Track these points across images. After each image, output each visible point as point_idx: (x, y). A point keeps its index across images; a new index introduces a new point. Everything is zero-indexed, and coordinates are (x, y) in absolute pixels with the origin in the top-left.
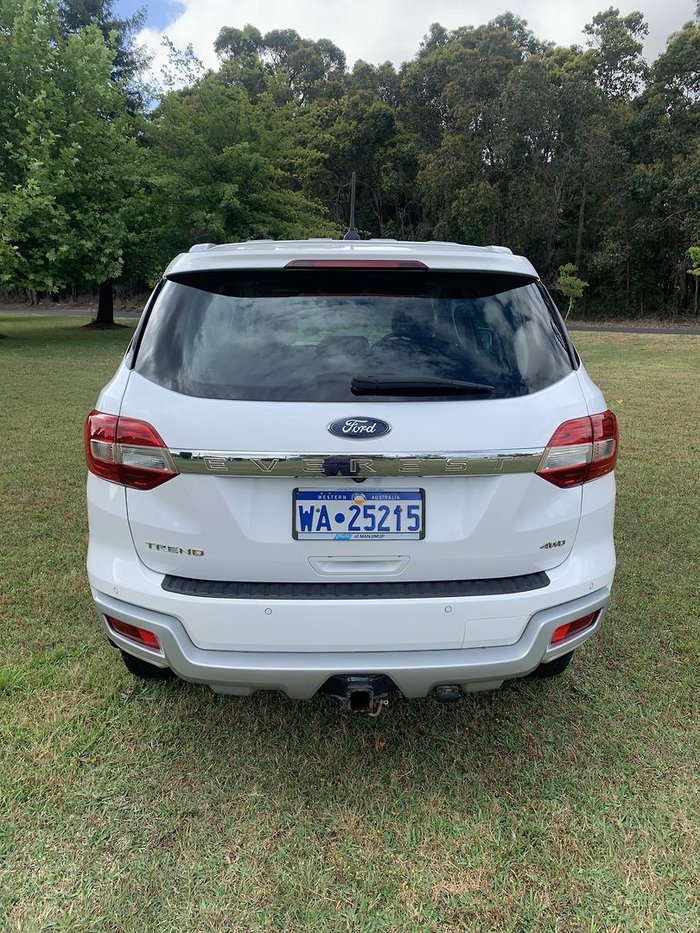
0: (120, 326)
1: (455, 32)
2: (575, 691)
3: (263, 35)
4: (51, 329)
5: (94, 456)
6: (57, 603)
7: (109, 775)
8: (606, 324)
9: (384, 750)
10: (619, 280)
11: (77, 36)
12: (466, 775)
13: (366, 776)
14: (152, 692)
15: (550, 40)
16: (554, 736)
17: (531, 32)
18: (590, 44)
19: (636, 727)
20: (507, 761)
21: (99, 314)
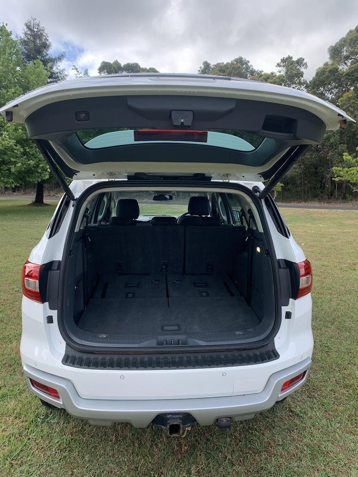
0: (47, 205)
1: (215, 66)
2: (292, 411)
3: (122, 66)
4: (10, 206)
5: (26, 287)
6: (4, 362)
7: (28, 472)
8: (292, 204)
9: (187, 451)
10: (298, 182)
11: (30, 65)
12: (234, 468)
13: (177, 469)
14: (55, 417)
15: (260, 70)
16: (283, 441)
17: (251, 66)
18: (280, 72)
19: (327, 434)
20: (257, 457)
21: (36, 199)
